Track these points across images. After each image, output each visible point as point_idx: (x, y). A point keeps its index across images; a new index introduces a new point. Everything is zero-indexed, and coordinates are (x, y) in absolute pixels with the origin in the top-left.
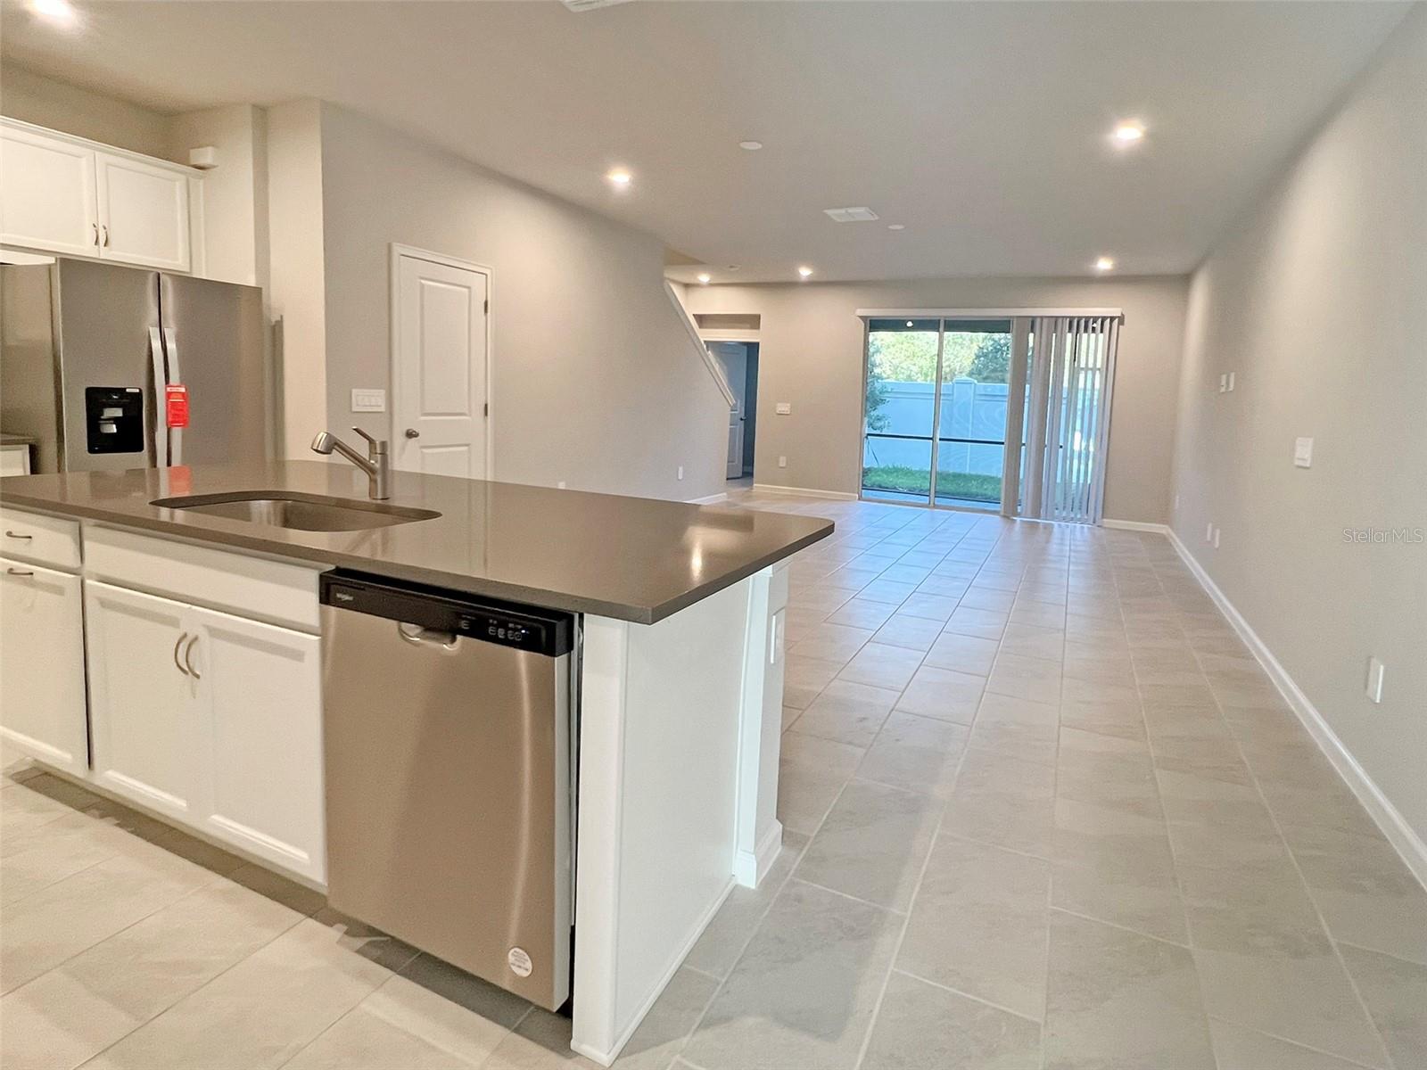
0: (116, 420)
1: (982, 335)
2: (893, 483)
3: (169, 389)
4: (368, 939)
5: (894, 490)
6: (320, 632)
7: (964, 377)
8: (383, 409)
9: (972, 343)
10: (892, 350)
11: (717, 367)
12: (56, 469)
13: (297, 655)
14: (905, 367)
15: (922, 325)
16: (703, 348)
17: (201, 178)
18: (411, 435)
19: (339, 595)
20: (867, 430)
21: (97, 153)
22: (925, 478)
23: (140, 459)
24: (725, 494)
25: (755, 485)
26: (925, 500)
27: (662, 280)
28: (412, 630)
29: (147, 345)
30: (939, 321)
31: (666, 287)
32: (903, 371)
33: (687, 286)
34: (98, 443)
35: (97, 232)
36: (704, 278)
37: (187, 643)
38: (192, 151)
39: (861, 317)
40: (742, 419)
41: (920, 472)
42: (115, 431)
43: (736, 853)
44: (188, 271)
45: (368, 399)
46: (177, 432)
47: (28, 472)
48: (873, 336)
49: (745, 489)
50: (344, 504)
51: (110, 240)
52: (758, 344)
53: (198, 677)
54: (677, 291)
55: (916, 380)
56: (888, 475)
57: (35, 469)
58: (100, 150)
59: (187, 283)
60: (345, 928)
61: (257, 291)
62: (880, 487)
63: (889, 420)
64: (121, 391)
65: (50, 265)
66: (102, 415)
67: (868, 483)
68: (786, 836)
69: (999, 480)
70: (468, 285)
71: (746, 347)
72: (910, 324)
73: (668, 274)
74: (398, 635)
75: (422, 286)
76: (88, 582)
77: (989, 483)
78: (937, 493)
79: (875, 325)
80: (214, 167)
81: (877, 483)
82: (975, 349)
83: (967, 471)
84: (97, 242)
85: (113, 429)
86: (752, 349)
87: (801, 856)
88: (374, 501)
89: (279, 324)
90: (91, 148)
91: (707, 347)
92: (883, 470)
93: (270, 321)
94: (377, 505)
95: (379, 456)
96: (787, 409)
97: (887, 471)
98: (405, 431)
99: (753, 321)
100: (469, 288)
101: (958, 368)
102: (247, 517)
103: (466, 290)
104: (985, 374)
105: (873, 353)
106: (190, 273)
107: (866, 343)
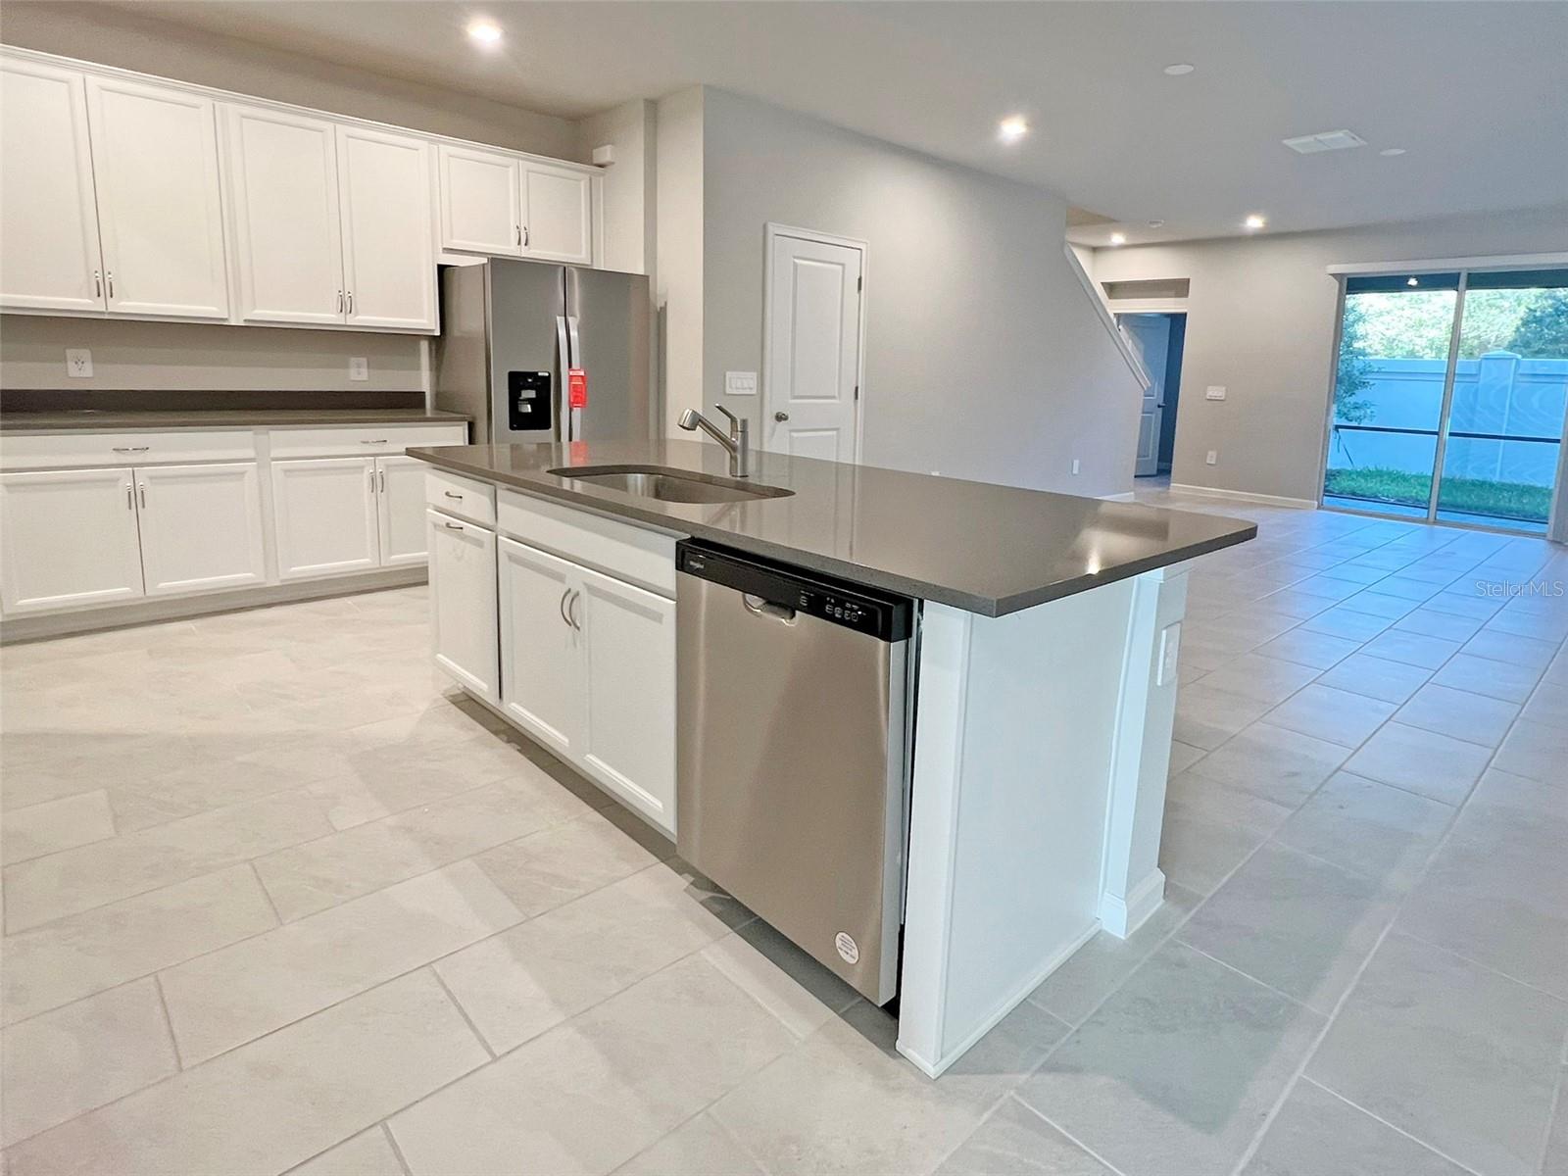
0: (530, 401)
1: (1535, 291)
2: (1375, 490)
3: (571, 373)
4: (711, 894)
5: (1374, 498)
6: (675, 597)
7: (1501, 352)
8: (754, 392)
9: (1519, 305)
10: (1386, 318)
11: (1130, 345)
12: (486, 441)
13: (657, 617)
14: (1406, 340)
15: (1433, 282)
16: (1111, 322)
17: (603, 175)
18: (780, 418)
19: (692, 563)
20: (1336, 421)
21: (520, 162)
22: (1423, 485)
23: (547, 435)
24: (1132, 493)
25: (1172, 485)
26: (1423, 513)
27: (1063, 244)
28: (755, 601)
29: (555, 331)
30: (1459, 274)
31: (1066, 251)
32: (1400, 345)
33: (1095, 250)
34: (518, 421)
35: (520, 233)
36: (1118, 239)
37: (571, 597)
38: (594, 151)
39: (1333, 275)
40: (1159, 406)
41: (1417, 477)
42: (530, 410)
43: (1103, 893)
44: (589, 263)
45: (741, 382)
46: (577, 412)
47: (467, 443)
48: (1352, 300)
49: (1159, 489)
50: (707, 479)
51: (530, 242)
52: (1184, 315)
53: (578, 628)
54: (1082, 257)
55: (1422, 357)
56: (1366, 480)
57: (472, 440)
58: (522, 159)
59: (589, 274)
60: (692, 879)
61: (645, 278)
62: (1354, 494)
63: (1373, 409)
64: (534, 375)
65: (484, 265)
66: (520, 395)
67: (1334, 486)
68: (1169, 889)
69: (1549, 494)
70: (842, 262)
71: (1169, 320)
72: (1413, 282)
73: (1069, 237)
74: (743, 607)
75: (795, 265)
76: (500, 537)
77: (1531, 495)
78: (1440, 506)
79: (1357, 284)
80: (613, 163)
81: (1348, 490)
82: (1522, 312)
83: (1496, 479)
84: (519, 243)
85: (528, 408)
86: (1178, 321)
87: (1188, 917)
88: (734, 478)
89: (664, 309)
90: (515, 157)
91: (1118, 321)
92: (1359, 474)
93: (655, 306)
94: (738, 482)
95: (739, 434)
96: (1220, 394)
97: (1366, 475)
98: (775, 413)
99: (1180, 288)
100: (843, 265)
101: (1493, 339)
102: (625, 487)
103: (840, 267)
104: (1537, 346)
105: (1354, 322)
106: (592, 265)
107: (1341, 310)
